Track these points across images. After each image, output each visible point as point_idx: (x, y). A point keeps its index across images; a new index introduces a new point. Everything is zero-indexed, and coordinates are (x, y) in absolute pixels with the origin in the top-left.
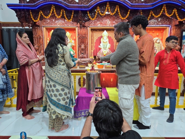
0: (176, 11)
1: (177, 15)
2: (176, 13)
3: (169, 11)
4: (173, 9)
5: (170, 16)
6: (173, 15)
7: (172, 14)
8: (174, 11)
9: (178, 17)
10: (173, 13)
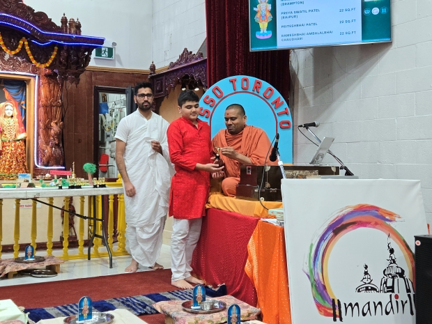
0: (26, 43)
1: (29, 52)
2: (27, 48)
3: (10, 42)
4: (20, 39)
5: (13, 53)
6: (20, 52)
7: (17, 51)
8: (21, 42)
9: (31, 57)
10: (20, 47)
